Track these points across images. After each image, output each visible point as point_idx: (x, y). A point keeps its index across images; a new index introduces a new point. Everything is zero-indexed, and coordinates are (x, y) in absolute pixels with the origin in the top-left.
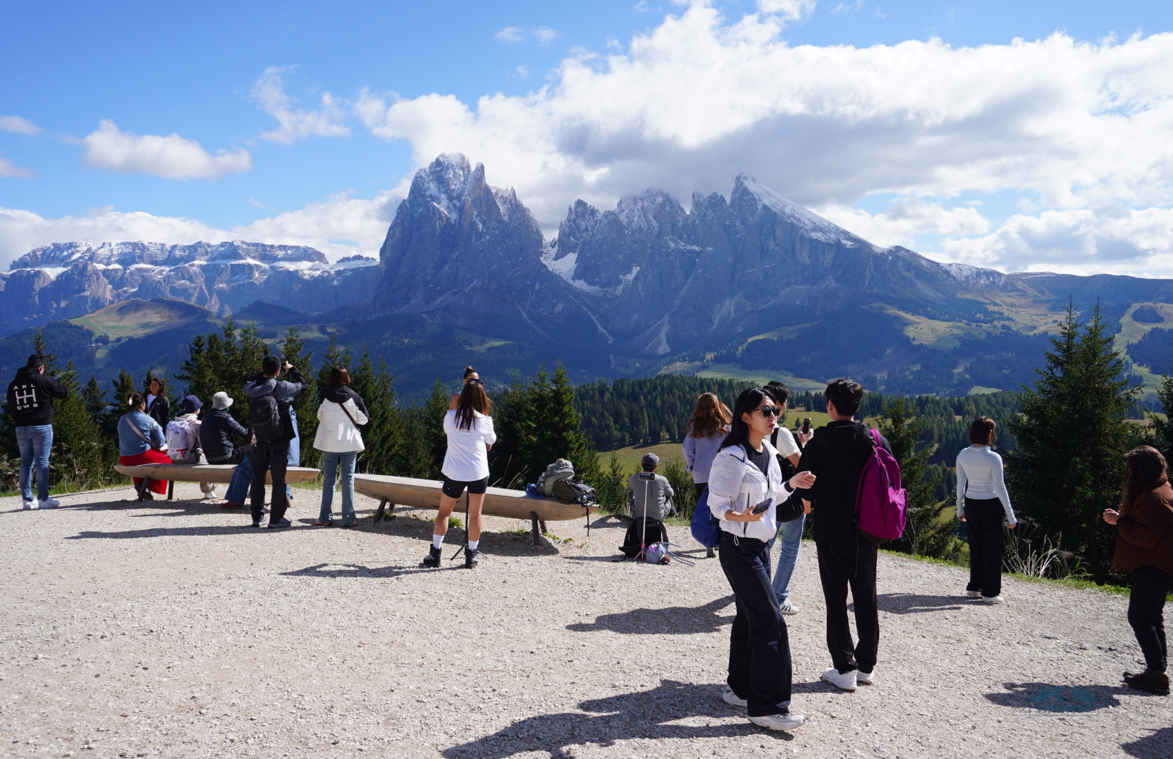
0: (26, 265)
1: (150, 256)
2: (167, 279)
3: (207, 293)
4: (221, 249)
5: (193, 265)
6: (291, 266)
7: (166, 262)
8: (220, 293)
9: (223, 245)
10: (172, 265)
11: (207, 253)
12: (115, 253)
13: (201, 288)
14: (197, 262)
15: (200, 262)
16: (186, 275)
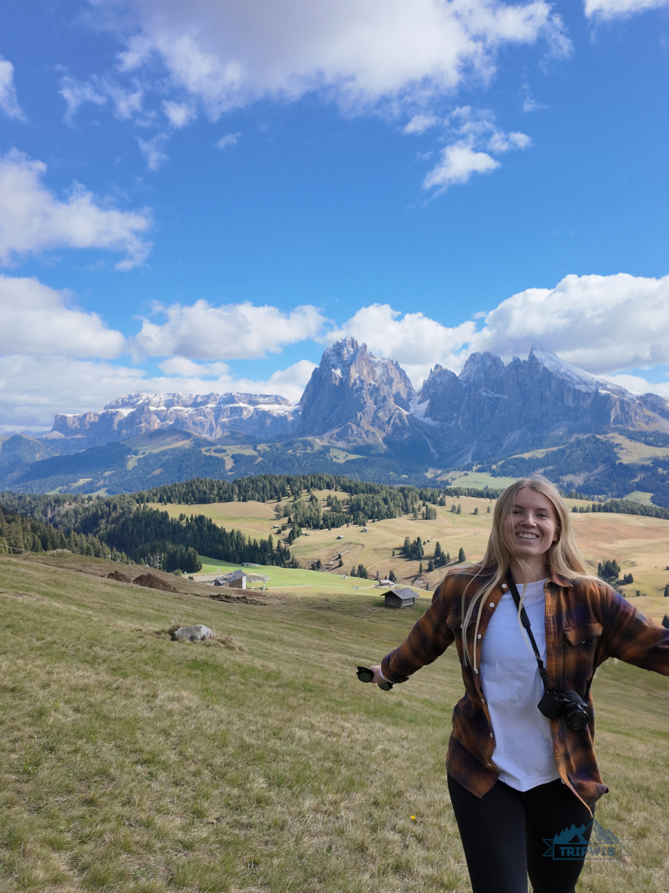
0: (112, 407)
1: (183, 402)
2: (191, 416)
3: (214, 424)
4: (224, 397)
5: (207, 407)
6: (266, 408)
7: (192, 406)
8: (223, 426)
9: (225, 395)
10: (195, 407)
11: (216, 400)
12: (162, 400)
13: (211, 422)
14: (209, 406)
15: (212, 405)
16: (203, 414)
